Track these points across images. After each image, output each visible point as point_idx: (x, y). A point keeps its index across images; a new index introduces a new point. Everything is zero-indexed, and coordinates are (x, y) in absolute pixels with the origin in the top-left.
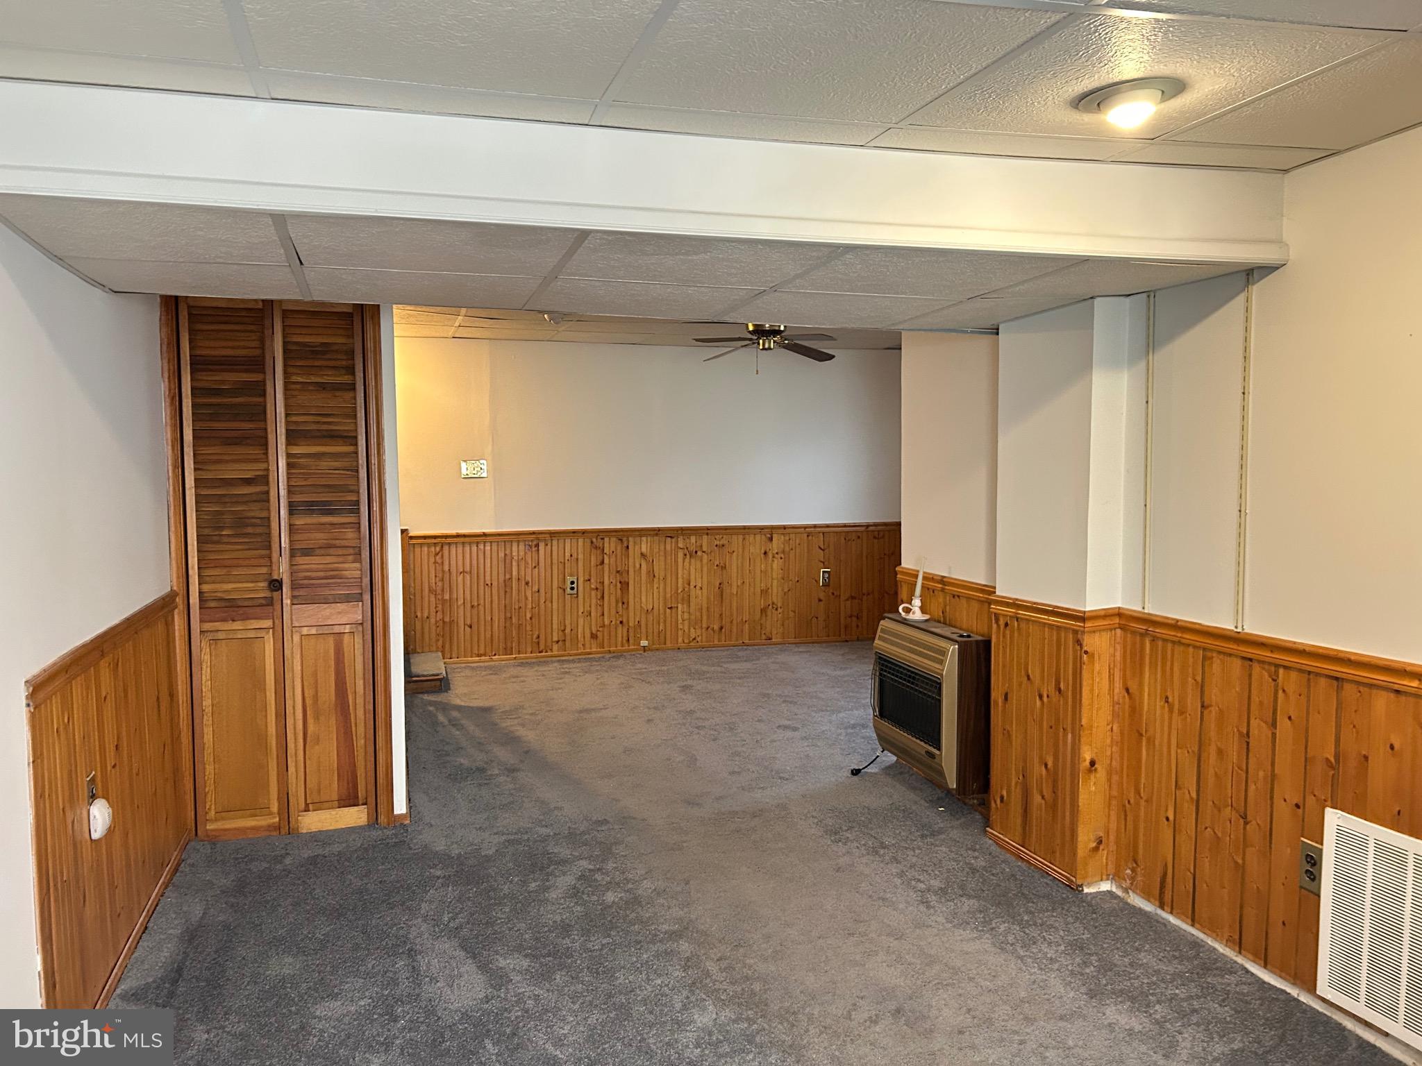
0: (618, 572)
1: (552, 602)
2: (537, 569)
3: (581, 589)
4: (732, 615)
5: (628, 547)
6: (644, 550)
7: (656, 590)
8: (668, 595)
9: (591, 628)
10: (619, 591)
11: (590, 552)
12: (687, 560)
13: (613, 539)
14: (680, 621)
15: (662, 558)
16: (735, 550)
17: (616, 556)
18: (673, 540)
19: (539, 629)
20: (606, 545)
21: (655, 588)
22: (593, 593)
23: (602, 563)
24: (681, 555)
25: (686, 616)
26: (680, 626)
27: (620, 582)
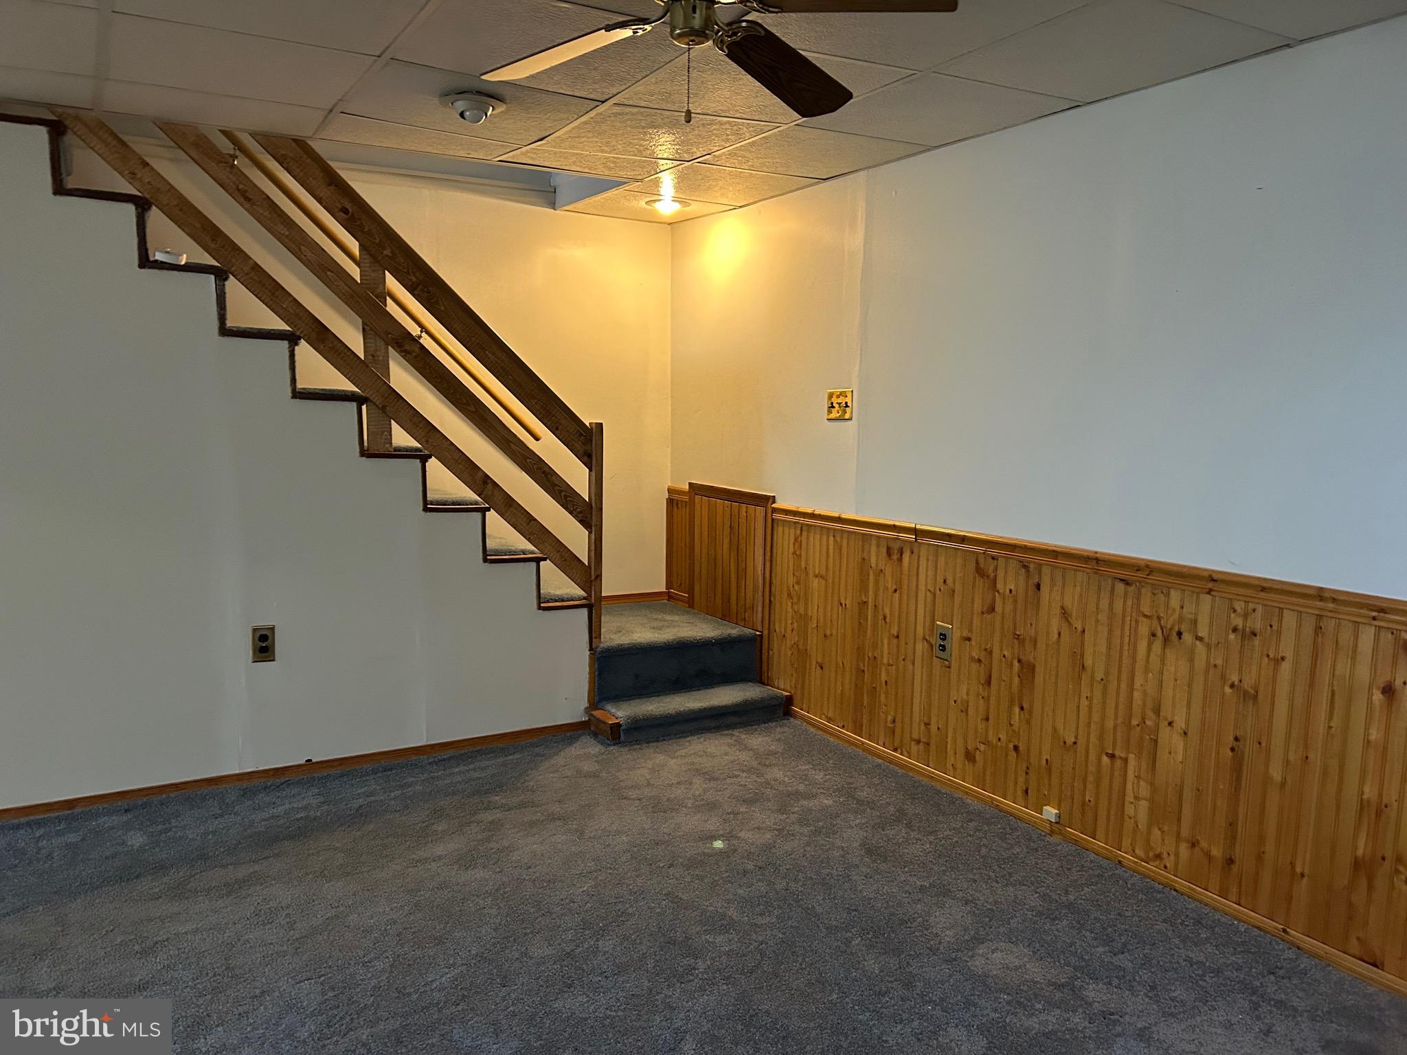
0: (1018, 637)
1: (913, 664)
2: (897, 595)
3: (955, 652)
4: (1261, 839)
5: (1038, 587)
6: (1068, 603)
7: (1084, 703)
8: (1110, 724)
9: (966, 742)
10: (1016, 680)
11: (974, 583)
12: (1157, 646)
13: (1013, 565)
14: (1130, 797)
15: (1104, 631)
16: (1289, 654)
17: (1015, 601)
18: (1132, 588)
19: (896, 711)
20: (1001, 574)
21: (1084, 695)
22: (974, 666)
23: (992, 609)
24: (1144, 629)
25: (1144, 789)
26: (1129, 810)
27: (1019, 661)
